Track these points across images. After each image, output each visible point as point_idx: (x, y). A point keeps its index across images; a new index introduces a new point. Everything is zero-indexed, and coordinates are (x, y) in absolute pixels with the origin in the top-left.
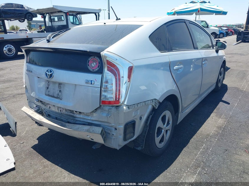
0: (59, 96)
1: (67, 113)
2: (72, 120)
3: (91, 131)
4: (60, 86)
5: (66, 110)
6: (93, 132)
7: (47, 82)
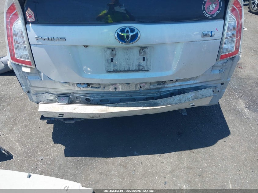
0: (141, 68)
1: (151, 87)
2: (154, 93)
3: (200, 96)
4: (144, 52)
5: (151, 84)
6: (203, 96)
7: (109, 52)
